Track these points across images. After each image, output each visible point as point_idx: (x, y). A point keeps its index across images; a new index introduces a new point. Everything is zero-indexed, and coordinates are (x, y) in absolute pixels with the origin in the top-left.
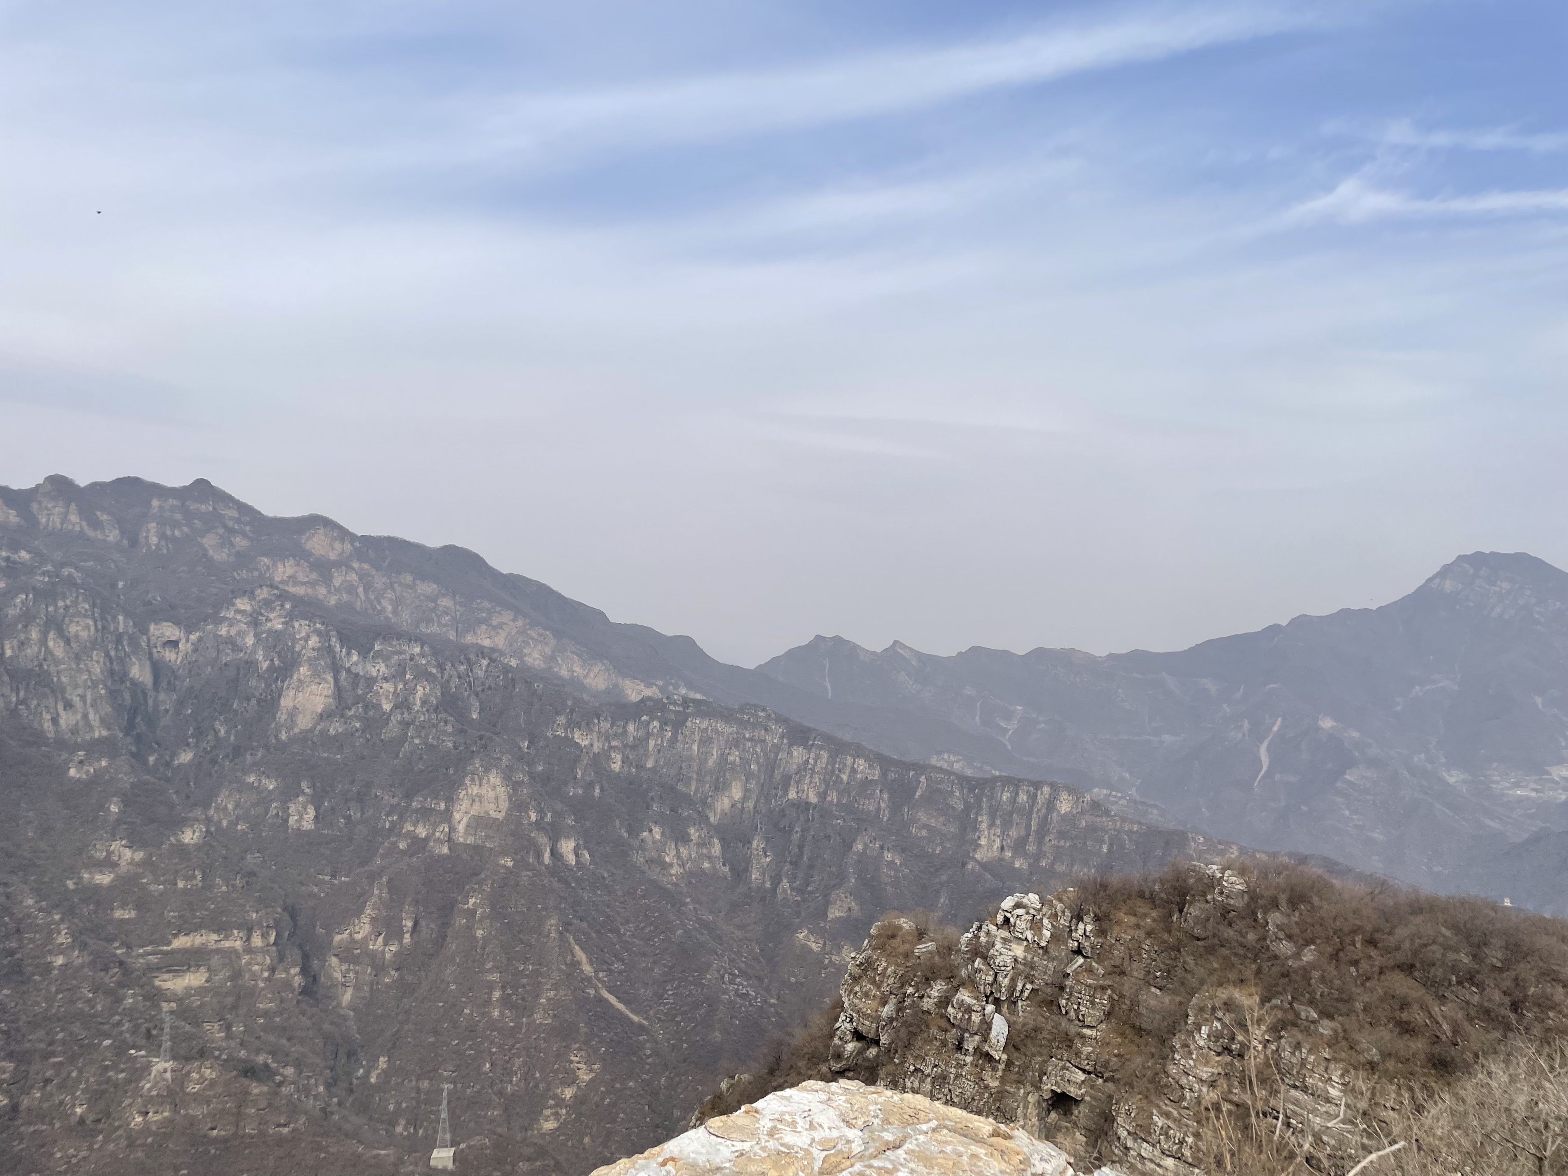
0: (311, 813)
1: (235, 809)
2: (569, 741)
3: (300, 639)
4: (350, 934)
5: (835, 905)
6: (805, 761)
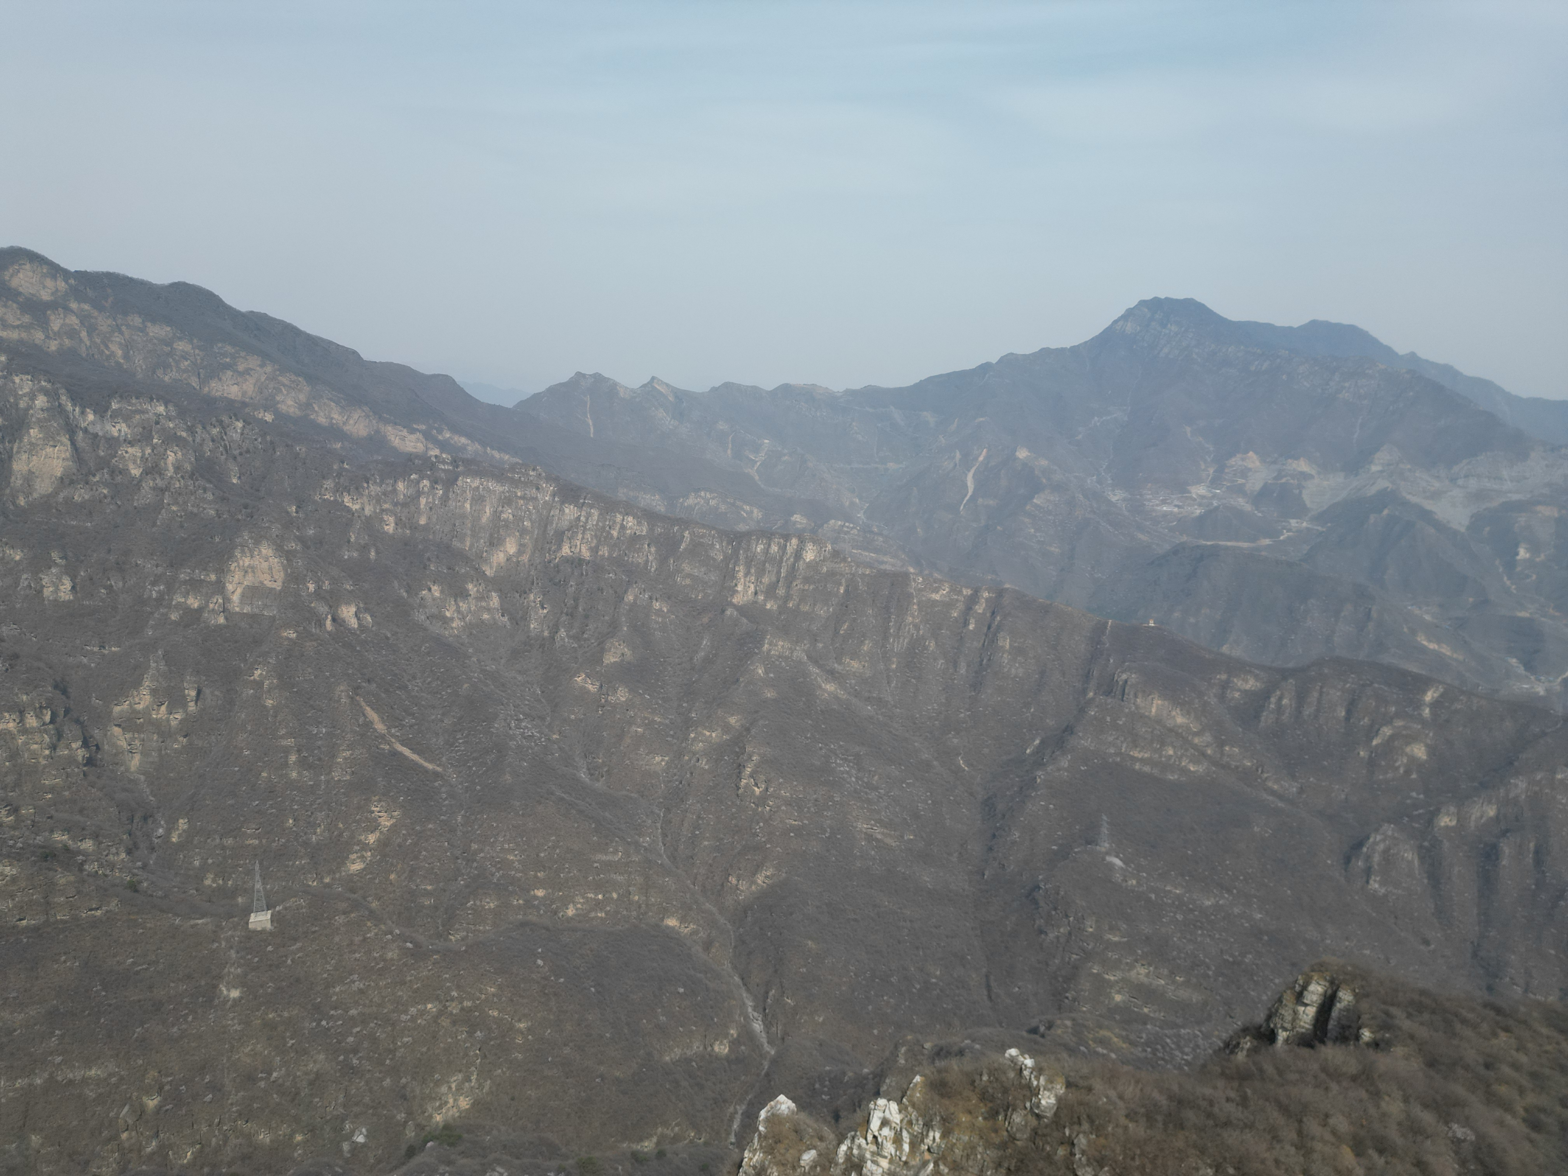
0: (67, 584)
2: (339, 505)
3: (24, 395)
4: (130, 705)
5: (610, 651)
6: (577, 518)
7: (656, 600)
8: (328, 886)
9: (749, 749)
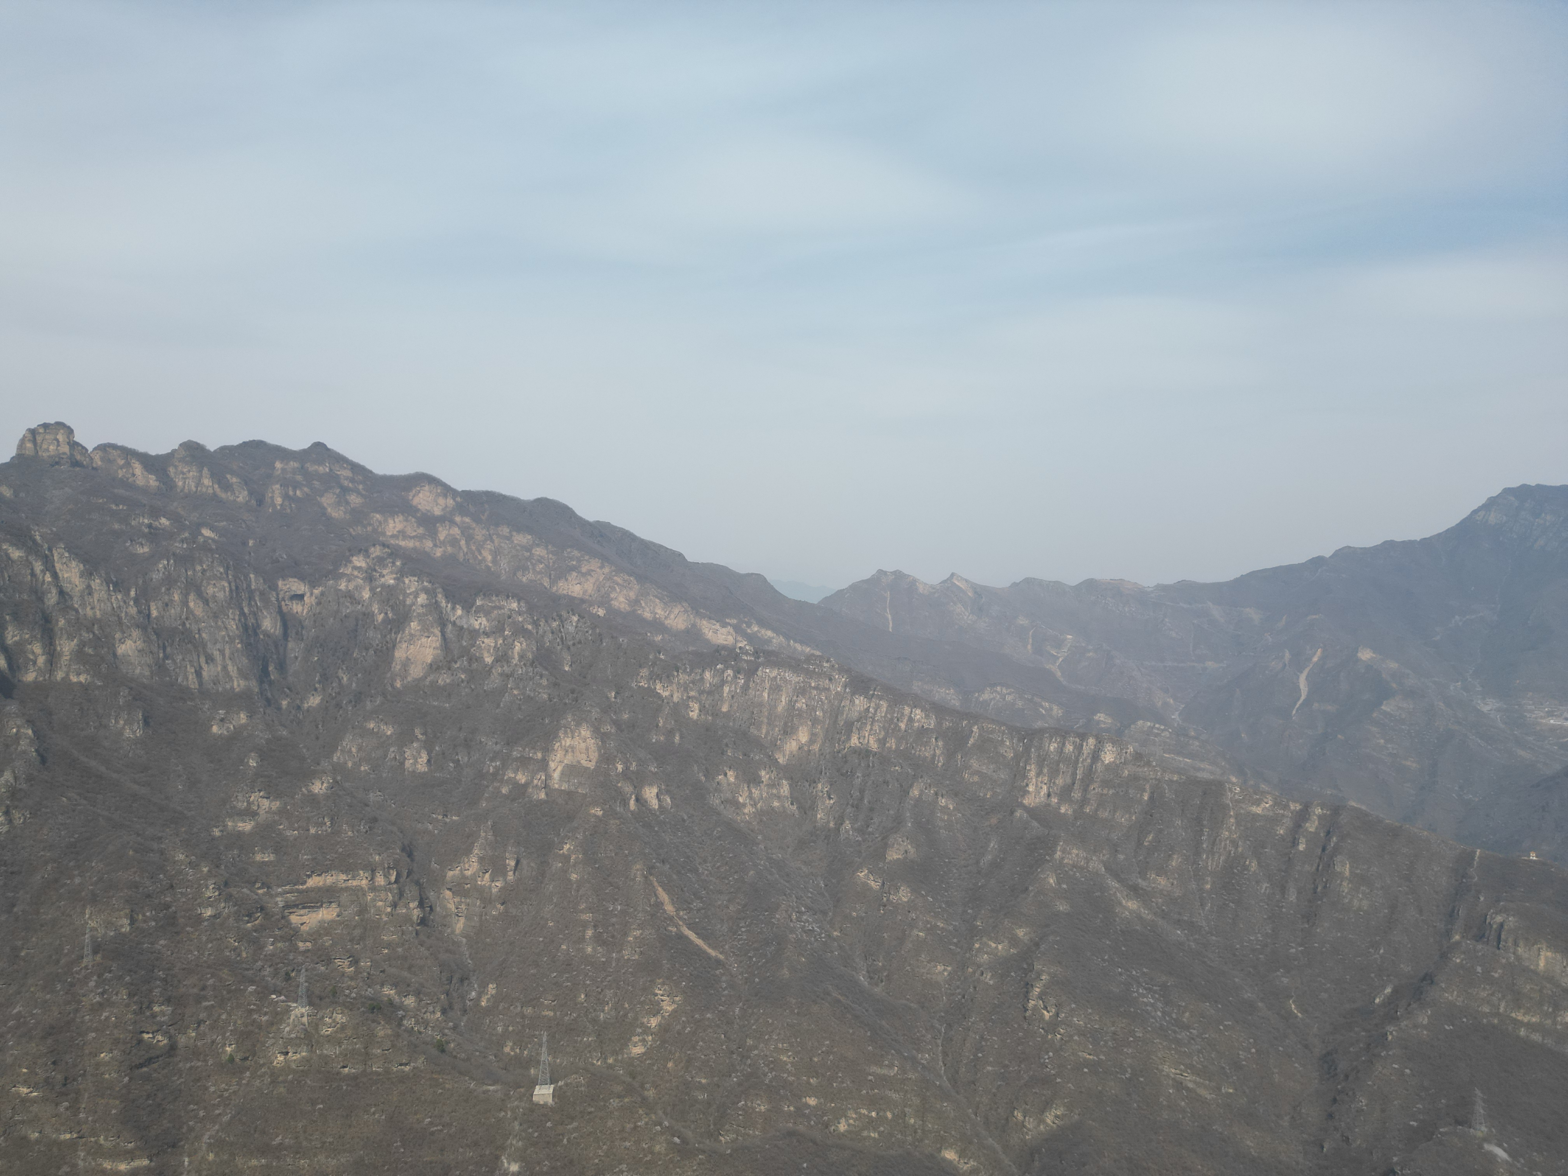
0: (424, 757)
1: (358, 752)
2: (652, 692)
3: (410, 594)
4: (461, 870)
5: (893, 848)
6: (866, 709)
7: (942, 796)
8: (610, 1067)
9: (1037, 966)
